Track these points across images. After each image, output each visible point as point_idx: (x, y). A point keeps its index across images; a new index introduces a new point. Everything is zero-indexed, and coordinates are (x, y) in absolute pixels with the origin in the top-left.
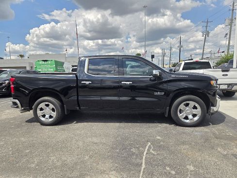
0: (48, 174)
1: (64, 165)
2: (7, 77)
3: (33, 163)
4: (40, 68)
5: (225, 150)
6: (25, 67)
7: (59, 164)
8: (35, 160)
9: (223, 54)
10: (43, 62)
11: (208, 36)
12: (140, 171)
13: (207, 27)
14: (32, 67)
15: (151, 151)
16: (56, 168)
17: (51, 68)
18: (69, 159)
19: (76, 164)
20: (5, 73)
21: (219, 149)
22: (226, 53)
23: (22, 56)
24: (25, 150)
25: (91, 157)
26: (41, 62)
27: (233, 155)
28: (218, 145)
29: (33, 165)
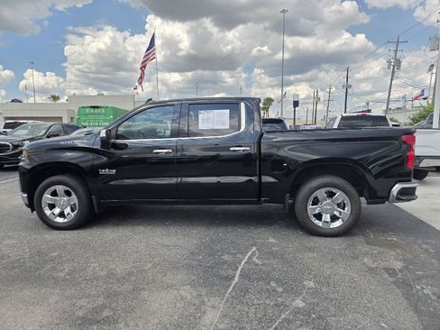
0: (83, 286)
1: (111, 274)
2: (26, 135)
3: (61, 271)
4: (85, 121)
5: (374, 261)
6: (61, 118)
7: (103, 273)
8: (65, 267)
9: (424, 103)
10: (92, 110)
11: (399, 68)
12: (228, 287)
13: (396, 51)
14: (72, 118)
15: (254, 259)
16: (97, 278)
17: (105, 121)
18: (120, 268)
19: (130, 274)
20: (23, 128)
21: (366, 260)
22: (430, 102)
23: (55, 98)
24: (52, 252)
25: (155, 266)
26: (88, 110)
27: (385, 269)
28: (366, 254)
29: (62, 275)
